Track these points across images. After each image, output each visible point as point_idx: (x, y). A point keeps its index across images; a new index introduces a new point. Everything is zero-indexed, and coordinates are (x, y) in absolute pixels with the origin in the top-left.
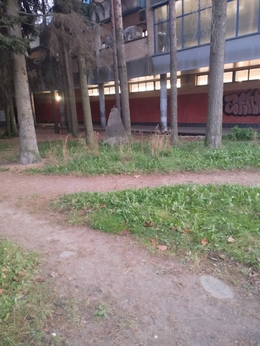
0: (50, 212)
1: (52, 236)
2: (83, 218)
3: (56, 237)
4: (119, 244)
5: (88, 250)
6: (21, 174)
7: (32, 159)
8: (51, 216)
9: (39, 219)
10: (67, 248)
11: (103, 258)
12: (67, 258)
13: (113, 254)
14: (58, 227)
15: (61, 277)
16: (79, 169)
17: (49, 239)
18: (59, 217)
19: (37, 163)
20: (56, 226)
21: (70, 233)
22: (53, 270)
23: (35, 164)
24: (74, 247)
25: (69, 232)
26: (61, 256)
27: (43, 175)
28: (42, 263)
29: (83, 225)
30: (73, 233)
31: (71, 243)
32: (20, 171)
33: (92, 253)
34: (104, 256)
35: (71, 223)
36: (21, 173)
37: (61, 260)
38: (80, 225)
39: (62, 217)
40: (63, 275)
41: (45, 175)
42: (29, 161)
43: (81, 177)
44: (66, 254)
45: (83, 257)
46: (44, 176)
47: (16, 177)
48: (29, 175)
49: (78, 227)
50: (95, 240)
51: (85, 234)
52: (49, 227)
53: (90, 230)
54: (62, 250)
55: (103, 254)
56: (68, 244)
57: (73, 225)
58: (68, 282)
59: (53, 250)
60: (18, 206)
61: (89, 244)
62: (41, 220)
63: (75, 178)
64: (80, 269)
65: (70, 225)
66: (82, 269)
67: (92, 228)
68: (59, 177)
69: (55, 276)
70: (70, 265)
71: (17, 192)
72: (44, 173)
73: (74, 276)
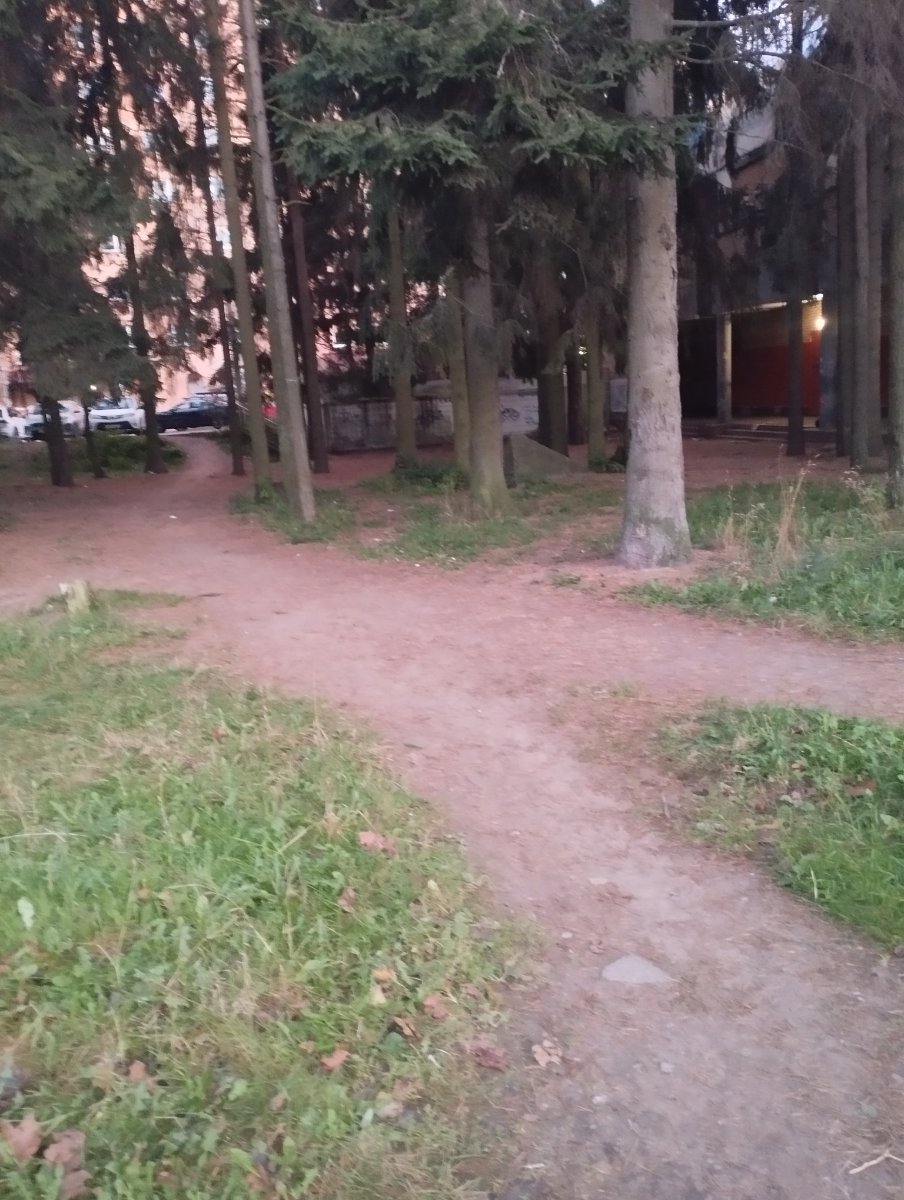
0: (650, 766)
1: (615, 869)
2: (760, 823)
3: (626, 879)
4: (879, 1001)
5: (728, 984)
6: (611, 601)
7: (659, 551)
8: (645, 783)
9: (600, 787)
10: (647, 942)
11: (778, 1046)
12: (630, 992)
13: (830, 1043)
14: (651, 839)
15: (569, 1075)
16: (822, 606)
17: (599, 880)
18: (673, 796)
19: (674, 566)
20: (644, 834)
21: (684, 879)
22: (556, 1029)
23: (667, 569)
24: (677, 950)
25: (681, 873)
26: (612, 973)
27: (680, 614)
28: (525, 983)
29: (749, 856)
30: (698, 881)
31: (674, 925)
32: (612, 588)
33: (737, 1005)
34: (789, 1040)
35: (703, 833)
36: (613, 597)
37: (600, 994)
38: (735, 854)
39: (681, 799)
40: (580, 1067)
41: (687, 612)
42: (648, 557)
43: (823, 639)
44: (631, 972)
45: (693, 1011)
46: (683, 617)
47: (593, 610)
48: (634, 608)
49: (726, 858)
50: (776, 945)
51: (745, 899)
52: (621, 828)
53: (769, 886)
54: (628, 945)
55: (787, 1027)
56: (660, 925)
57: (710, 844)
58: (587, 1113)
59: (593, 937)
60: (555, 719)
61: (743, 951)
62: (605, 794)
63: (799, 640)
64: (659, 1064)
65: (698, 841)
66: (666, 1067)
67: (782, 882)
68: (736, 628)
69: (550, 1063)
70: (625, 1031)
71: (573, 666)
72: (688, 606)
73: (622, 1090)
